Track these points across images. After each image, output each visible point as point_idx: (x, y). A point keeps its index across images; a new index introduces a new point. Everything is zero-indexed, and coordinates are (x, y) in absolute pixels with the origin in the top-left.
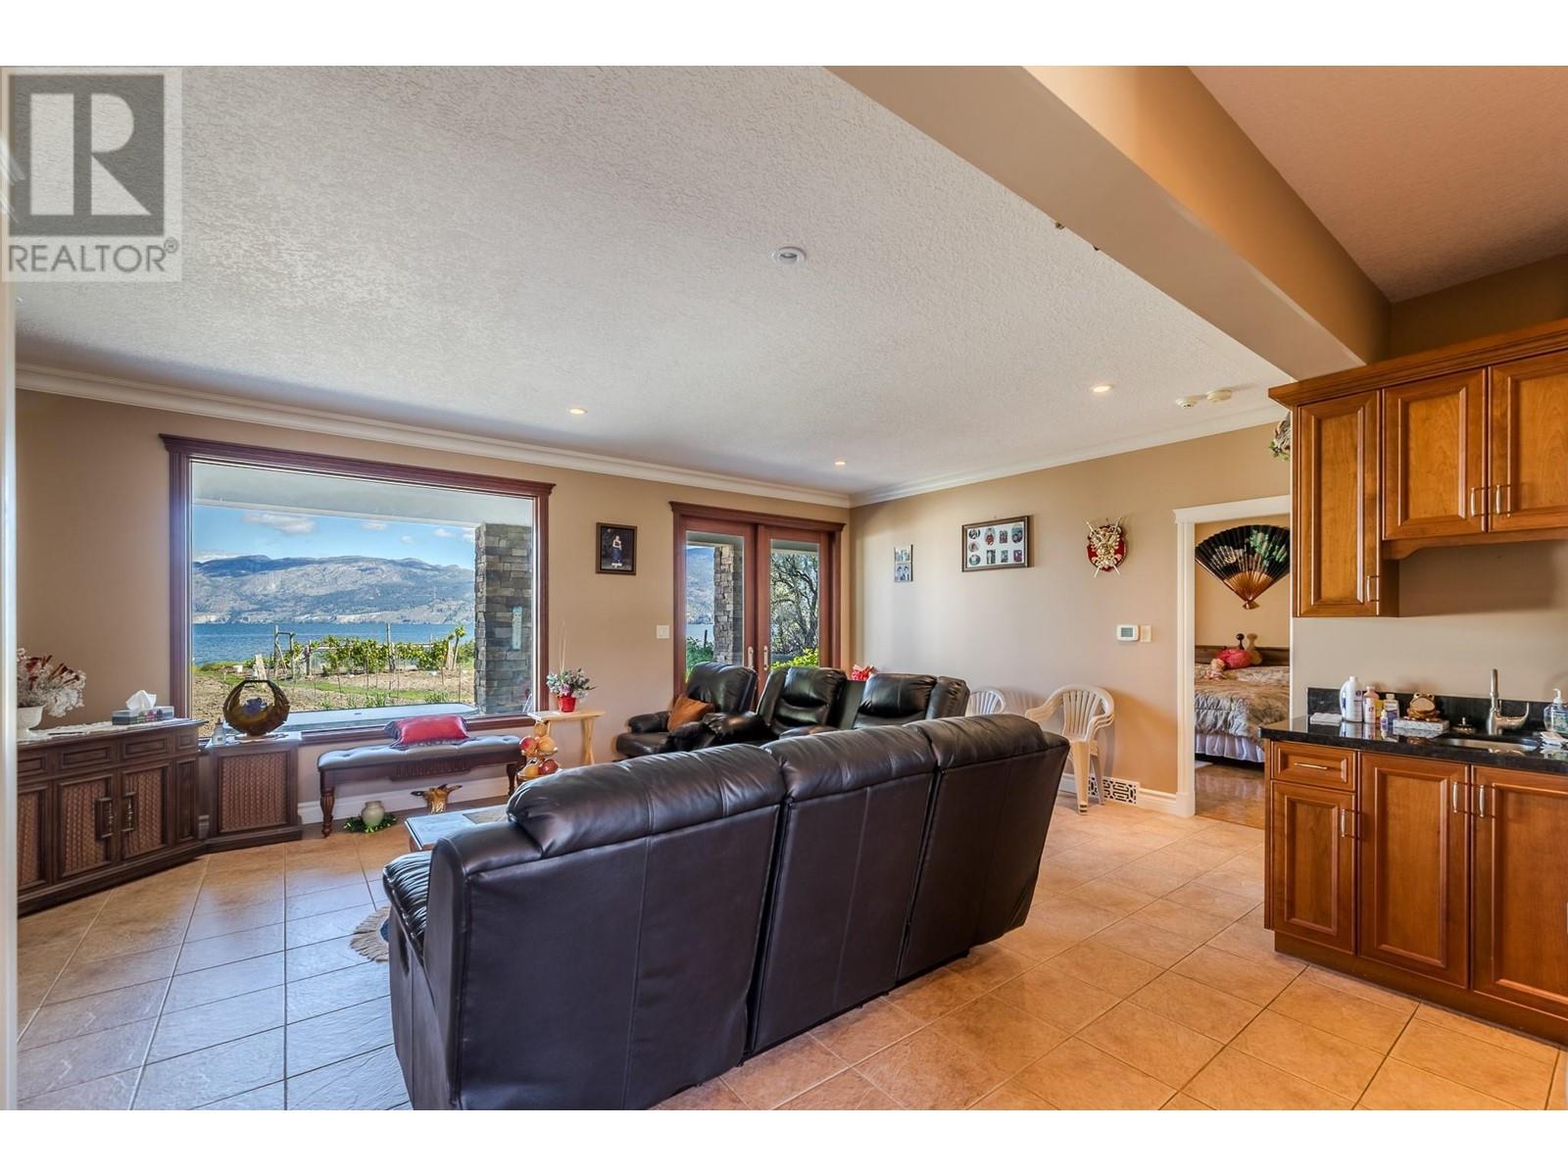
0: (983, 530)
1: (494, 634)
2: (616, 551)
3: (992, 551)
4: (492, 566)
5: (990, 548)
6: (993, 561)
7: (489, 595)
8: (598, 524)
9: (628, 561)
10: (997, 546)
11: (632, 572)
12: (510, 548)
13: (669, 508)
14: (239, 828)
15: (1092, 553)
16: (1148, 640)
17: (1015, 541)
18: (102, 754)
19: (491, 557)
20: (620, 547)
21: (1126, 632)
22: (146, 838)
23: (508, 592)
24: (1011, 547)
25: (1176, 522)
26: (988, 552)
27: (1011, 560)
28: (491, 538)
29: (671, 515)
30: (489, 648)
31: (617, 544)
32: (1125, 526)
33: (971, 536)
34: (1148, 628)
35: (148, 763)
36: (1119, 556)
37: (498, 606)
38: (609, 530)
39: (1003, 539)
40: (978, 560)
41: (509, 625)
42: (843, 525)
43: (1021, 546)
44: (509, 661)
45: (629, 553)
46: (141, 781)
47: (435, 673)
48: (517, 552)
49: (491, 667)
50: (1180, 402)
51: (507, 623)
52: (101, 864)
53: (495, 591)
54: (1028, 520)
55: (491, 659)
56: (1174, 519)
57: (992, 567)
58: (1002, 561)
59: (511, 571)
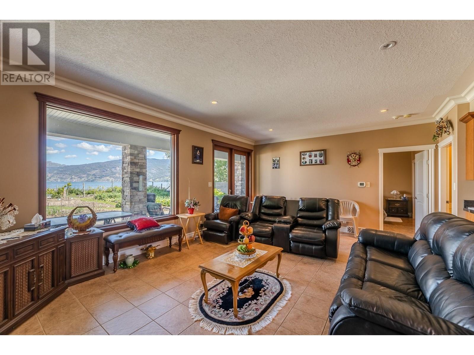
0: (308, 153)
1: (133, 185)
2: (198, 156)
3: (311, 160)
4: (132, 160)
5: (310, 159)
6: (312, 162)
7: (131, 171)
8: (193, 146)
9: (201, 159)
10: (313, 158)
11: (202, 163)
12: (138, 154)
13: (211, 142)
14: (79, 274)
15: (349, 161)
16: (369, 186)
17: (320, 157)
18: (31, 247)
19: (132, 157)
20: (199, 154)
21: (361, 184)
22: (46, 286)
23: (138, 170)
24: (318, 159)
25: (379, 152)
26: (310, 160)
27: (318, 162)
28: (132, 150)
29: (212, 144)
30: (131, 191)
31: (198, 153)
32: (360, 153)
33: (303, 155)
34: (369, 183)
35: (48, 249)
36: (359, 162)
37: (135, 175)
38: (196, 148)
39: (316, 156)
40: (306, 162)
41: (138, 182)
42: (252, 150)
43: (322, 158)
44: (138, 195)
45: (201, 157)
46: (45, 258)
47: (60, 199)
48: (140, 156)
49: (132, 197)
50: (394, 117)
51: (137, 181)
52: (31, 303)
53: (133, 169)
54: (325, 151)
55: (132, 195)
56: (378, 152)
57: (311, 164)
58: (315, 163)
59: (138, 162)
